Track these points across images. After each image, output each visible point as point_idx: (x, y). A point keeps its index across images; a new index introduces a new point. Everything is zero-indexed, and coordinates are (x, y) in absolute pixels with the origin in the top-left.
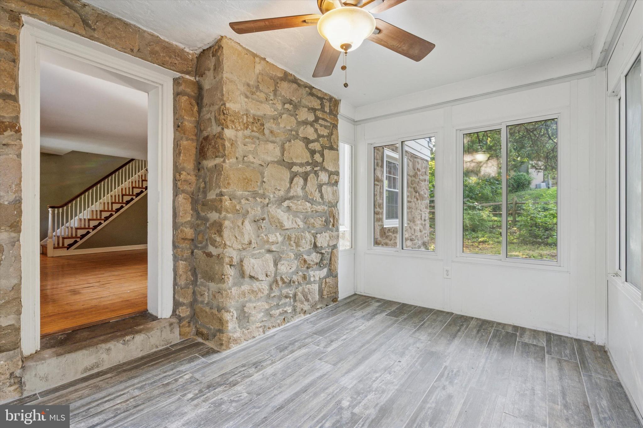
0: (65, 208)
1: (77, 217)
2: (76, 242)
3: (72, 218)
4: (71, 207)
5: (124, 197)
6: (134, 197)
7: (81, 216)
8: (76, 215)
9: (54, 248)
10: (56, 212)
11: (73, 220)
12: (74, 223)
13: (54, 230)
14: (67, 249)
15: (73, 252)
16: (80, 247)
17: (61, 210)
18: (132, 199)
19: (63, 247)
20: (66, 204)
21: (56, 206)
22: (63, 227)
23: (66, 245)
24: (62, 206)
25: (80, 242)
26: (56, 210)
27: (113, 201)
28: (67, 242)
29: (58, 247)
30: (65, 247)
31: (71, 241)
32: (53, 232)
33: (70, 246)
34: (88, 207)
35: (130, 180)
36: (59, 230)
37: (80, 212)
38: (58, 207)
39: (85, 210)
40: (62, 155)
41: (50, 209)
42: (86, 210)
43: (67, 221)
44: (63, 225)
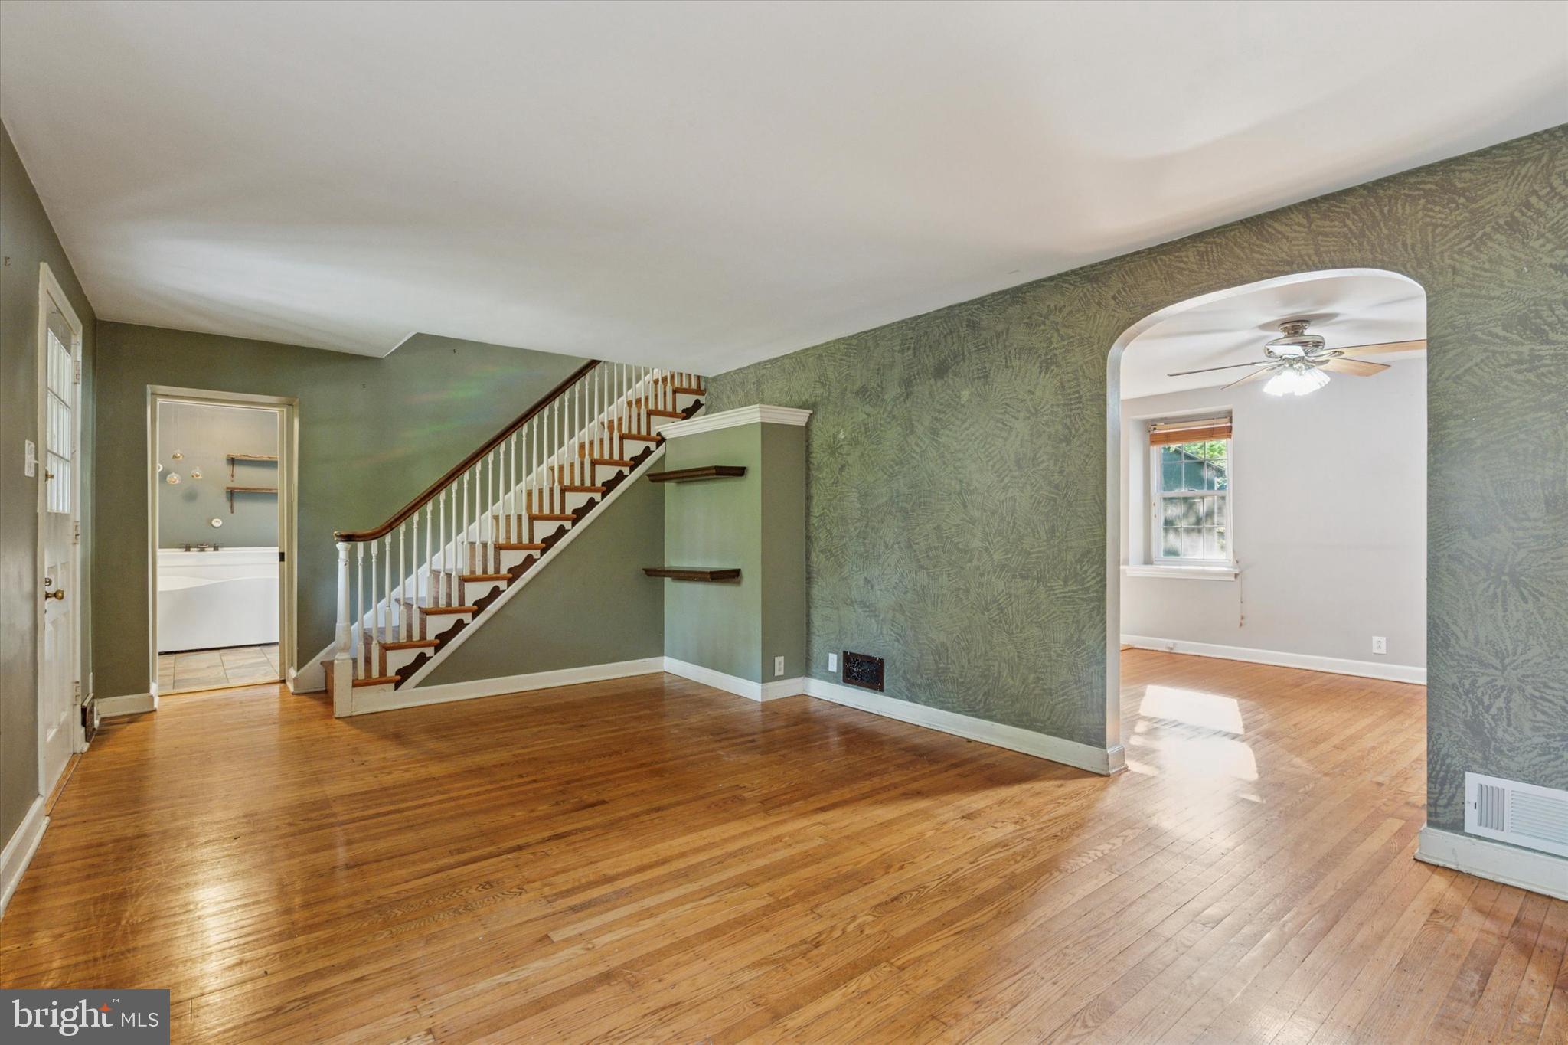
0: (388, 538)
1: (426, 567)
2: (422, 660)
3: (408, 572)
4: (406, 533)
5: (567, 494)
6: (597, 496)
7: (437, 561)
8: (421, 561)
9: (356, 684)
10: (360, 554)
11: (413, 577)
12: (418, 586)
13: (353, 618)
14: (396, 688)
15: (413, 696)
16: (434, 679)
17: (374, 544)
18: (591, 503)
19: (383, 680)
20: (391, 526)
21: (359, 531)
22: (384, 601)
23: (391, 672)
24: (378, 535)
25: (436, 660)
26: (360, 545)
27: (535, 510)
28: (399, 660)
29: (368, 682)
30: (388, 682)
31: (408, 657)
32: (352, 624)
33: (405, 673)
34: (460, 530)
35: (576, 441)
36: (371, 613)
37: (435, 549)
38: (367, 538)
39: (448, 539)
40: (384, 355)
41: (342, 547)
42: (453, 542)
43: (395, 584)
44: (381, 595)
